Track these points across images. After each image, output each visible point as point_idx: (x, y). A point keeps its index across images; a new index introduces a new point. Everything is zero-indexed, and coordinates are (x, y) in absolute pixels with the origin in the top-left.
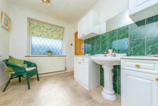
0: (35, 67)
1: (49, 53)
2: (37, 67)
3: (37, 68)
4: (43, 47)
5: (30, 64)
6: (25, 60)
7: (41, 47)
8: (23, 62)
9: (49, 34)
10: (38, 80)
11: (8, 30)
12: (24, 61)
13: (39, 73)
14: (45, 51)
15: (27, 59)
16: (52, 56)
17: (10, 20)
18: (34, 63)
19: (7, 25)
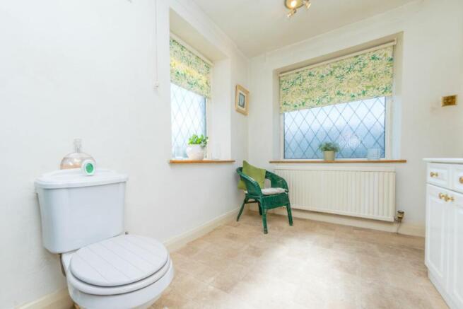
0: (283, 188)
1: (327, 152)
2: (287, 188)
3: (287, 192)
4: (310, 136)
5: (275, 180)
6: (269, 170)
7: (304, 136)
8: (264, 174)
9: (327, 91)
10: (291, 223)
11: (245, 114)
12: (267, 172)
13: (292, 206)
14: (315, 145)
15: (272, 168)
16: (336, 160)
17: (247, 92)
18: (282, 179)
19: (243, 106)
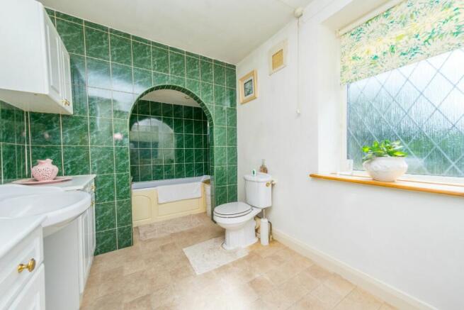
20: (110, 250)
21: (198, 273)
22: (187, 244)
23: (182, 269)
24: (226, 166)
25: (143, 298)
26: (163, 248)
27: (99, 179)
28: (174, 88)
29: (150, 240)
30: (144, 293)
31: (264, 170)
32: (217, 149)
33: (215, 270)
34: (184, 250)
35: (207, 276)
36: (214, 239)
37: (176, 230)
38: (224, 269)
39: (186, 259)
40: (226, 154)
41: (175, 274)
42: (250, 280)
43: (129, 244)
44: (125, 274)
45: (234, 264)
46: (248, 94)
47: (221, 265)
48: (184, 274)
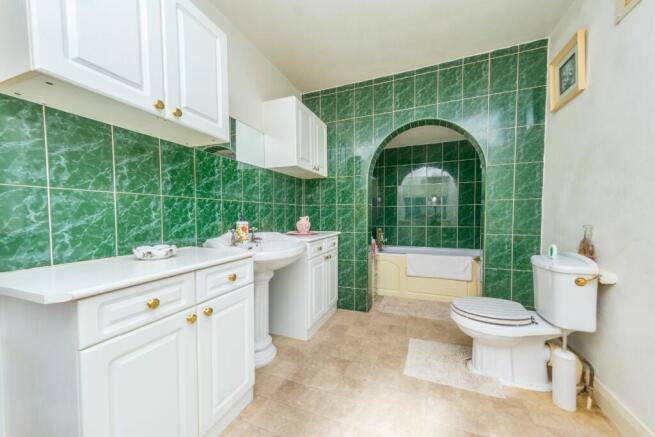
20: (348, 308)
21: (405, 373)
22: (419, 335)
23: (394, 358)
24: (511, 236)
25: (344, 361)
26: (391, 328)
27: (343, 237)
28: (422, 123)
29: (386, 315)
30: (347, 357)
31: (587, 250)
32: (491, 205)
33: (431, 383)
34: (411, 340)
35: (415, 383)
36: (459, 347)
37: (419, 315)
38: (444, 391)
39: (405, 350)
40: (511, 214)
41: (384, 358)
42: (474, 431)
43: (364, 310)
44: (347, 334)
45: (465, 394)
46: (567, 87)
47: (443, 383)
48: (392, 364)
